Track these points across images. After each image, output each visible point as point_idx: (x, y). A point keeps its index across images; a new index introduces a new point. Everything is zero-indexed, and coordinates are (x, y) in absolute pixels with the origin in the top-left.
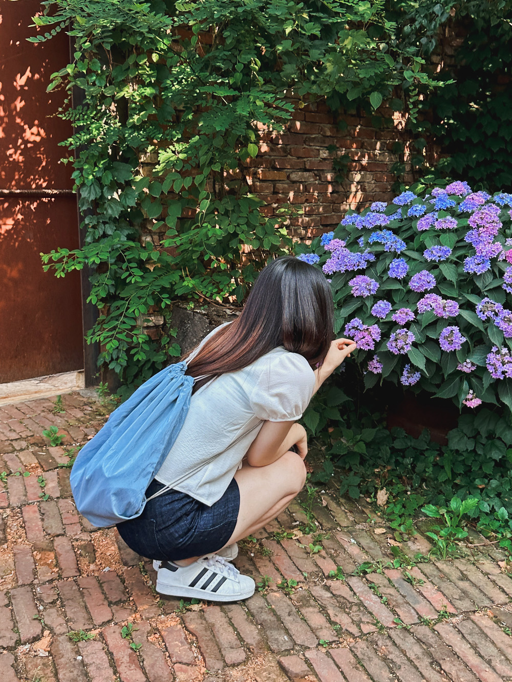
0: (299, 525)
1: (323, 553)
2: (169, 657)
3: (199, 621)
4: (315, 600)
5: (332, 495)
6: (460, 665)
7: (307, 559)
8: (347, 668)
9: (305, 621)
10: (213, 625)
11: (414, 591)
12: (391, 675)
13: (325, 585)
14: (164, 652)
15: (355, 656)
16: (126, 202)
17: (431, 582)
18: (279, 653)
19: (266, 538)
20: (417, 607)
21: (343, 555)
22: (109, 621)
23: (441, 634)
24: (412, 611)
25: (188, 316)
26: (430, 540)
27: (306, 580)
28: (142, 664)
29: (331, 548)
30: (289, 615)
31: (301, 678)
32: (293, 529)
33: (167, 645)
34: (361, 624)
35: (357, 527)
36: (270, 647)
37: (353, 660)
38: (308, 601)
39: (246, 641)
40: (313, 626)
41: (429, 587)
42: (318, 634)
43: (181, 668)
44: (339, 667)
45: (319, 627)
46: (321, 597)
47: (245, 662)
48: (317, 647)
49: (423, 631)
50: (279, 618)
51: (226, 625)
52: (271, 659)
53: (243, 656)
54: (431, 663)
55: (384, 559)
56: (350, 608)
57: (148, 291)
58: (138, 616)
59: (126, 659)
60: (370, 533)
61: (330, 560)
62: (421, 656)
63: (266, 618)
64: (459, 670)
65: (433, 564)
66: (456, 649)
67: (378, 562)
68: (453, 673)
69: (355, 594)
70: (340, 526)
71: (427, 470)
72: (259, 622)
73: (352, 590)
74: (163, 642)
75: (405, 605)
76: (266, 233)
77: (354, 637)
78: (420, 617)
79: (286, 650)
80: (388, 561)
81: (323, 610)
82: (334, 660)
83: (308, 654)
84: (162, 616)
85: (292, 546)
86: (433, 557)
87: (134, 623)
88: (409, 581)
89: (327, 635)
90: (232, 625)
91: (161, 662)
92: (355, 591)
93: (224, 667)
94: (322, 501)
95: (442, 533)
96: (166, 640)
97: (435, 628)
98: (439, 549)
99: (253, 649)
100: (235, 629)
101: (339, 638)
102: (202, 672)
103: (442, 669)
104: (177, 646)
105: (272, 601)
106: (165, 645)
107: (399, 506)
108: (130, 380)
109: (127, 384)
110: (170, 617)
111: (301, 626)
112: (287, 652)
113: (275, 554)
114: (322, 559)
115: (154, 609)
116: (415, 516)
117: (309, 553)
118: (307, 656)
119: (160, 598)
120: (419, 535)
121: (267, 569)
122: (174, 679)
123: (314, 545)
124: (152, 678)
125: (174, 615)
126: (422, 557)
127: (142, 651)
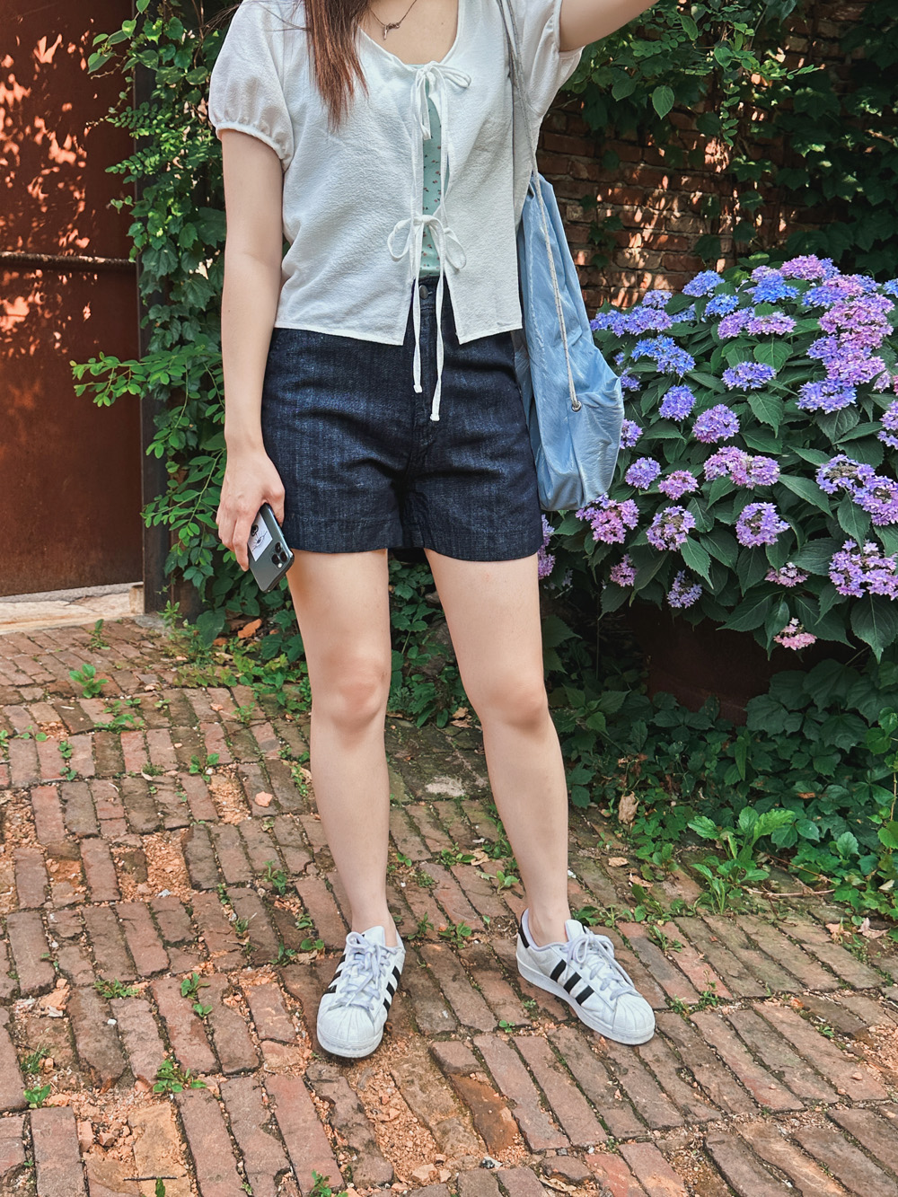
0: (484, 844)
2: (255, 1030)
3: (306, 978)
4: (499, 959)
6: (726, 1076)
7: (491, 896)
8: (538, 1065)
9: (479, 990)
11: (665, 959)
12: (610, 1083)
14: (247, 1023)
15: (556, 1050)
17: (694, 947)
18: (431, 1036)
19: (428, 860)
20: (666, 983)
22: (163, 972)
23: (700, 1027)
24: (658, 988)
26: (701, 881)
27: (487, 929)
28: (210, 1037)
30: (454, 980)
31: (464, 1075)
32: (473, 849)
33: (253, 1011)
35: (581, 853)
36: (418, 1026)
37: (550, 1055)
38: (487, 962)
40: (491, 999)
41: (690, 954)
42: (498, 1012)
43: (273, 1047)
44: (526, 1064)
45: (501, 1002)
46: (509, 956)
48: (494, 1031)
49: (671, 1021)
50: (437, 984)
52: (418, 1044)
54: (679, 1071)
55: (619, 906)
58: (210, 966)
59: (186, 1028)
60: (602, 865)
62: (663, 1058)
63: (414, 981)
64: (723, 1084)
65: (702, 920)
66: (724, 1054)
67: (609, 910)
68: (713, 1086)
71: (707, 765)
72: (405, 987)
74: (248, 1006)
75: (647, 979)
77: (557, 1023)
78: (668, 999)
79: (443, 1033)
80: (625, 910)
81: (510, 976)
82: (519, 1053)
83: (479, 1041)
84: (249, 968)
85: (470, 875)
86: (703, 910)
87: (202, 976)
88: (658, 942)
89: (511, 1015)
91: (241, 1036)
95: (722, 869)
96: (252, 1004)
97: (692, 1017)
98: (714, 896)
99: (391, 1028)
101: (532, 1021)
102: (305, 1056)
103: (694, 1080)
104: (270, 1014)
105: (428, 956)
106: (250, 1012)
107: (654, 823)
108: (219, 600)
109: (213, 609)
110: (262, 970)
111: (472, 998)
112: (446, 1035)
113: (440, 886)
114: (517, 899)
115: (237, 956)
116: (681, 843)
117: (496, 888)
118: (477, 1043)
119: (247, 940)
120: (683, 873)
121: (424, 908)
122: (261, 1063)
123: (506, 875)
124: (225, 1059)
125: (267, 968)
126: (684, 907)
127: (212, 1018)
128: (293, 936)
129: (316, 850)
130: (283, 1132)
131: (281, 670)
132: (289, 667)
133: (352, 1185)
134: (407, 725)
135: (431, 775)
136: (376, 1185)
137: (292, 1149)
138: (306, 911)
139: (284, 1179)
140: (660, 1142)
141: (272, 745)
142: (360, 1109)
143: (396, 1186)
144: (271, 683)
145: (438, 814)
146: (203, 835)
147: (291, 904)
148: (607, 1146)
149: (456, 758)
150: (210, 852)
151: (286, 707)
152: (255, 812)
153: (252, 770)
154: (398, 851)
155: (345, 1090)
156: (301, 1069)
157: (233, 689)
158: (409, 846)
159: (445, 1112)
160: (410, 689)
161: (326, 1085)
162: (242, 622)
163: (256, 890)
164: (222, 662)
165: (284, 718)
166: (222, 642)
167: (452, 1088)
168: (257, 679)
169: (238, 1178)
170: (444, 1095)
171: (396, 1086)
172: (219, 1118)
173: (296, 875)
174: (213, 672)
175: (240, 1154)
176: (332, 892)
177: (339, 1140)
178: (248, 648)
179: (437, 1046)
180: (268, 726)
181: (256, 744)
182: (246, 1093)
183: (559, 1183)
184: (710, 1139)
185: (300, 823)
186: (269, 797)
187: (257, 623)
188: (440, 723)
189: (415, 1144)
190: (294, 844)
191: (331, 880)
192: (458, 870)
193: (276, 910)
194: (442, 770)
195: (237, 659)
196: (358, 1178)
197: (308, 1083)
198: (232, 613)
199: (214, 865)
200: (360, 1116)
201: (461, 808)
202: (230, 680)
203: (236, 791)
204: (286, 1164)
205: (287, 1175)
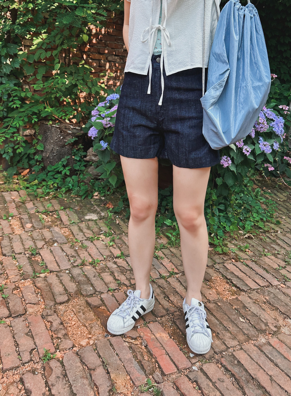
0: (104, 233)
1: (115, 246)
2: (24, 301)
3: (43, 282)
4: (109, 269)
5: (122, 218)
6: (179, 297)
7: (106, 249)
9: (103, 279)
10: (51, 284)
11: (159, 262)
13: (115, 261)
16: (14, 65)
17: (167, 258)
18: (87, 296)
19: (86, 240)
20: (159, 270)
21: (124, 247)
23: (170, 283)
24: (157, 272)
25: (48, 128)
26: (168, 237)
27: (105, 259)
28: (7, 305)
29: (119, 243)
30: (94, 277)
31: (98, 308)
32: (100, 235)
33: (24, 295)
34: (131, 280)
36: (82, 293)
38: (105, 270)
39: (69, 291)
40: (106, 282)
41: (166, 260)
42: (108, 285)
43: (30, 306)
44: (117, 301)
45: (110, 282)
46: (111, 267)
47: (67, 301)
48: (107, 292)
49: (162, 282)
50: (88, 279)
51: (58, 284)
52: (82, 299)
53: (66, 298)
54: (165, 297)
56: (126, 272)
57: (25, 114)
58: (8, 281)
61: (118, 249)
62: (160, 294)
63: (81, 279)
64: (178, 300)
65: (169, 249)
66: (177, 290)
68: (175, 301)
69: (129, 265)
70: (125, 233)
71: (168, 204)
72: (77, 281)
73: (128, 263)
75: (154, 269)
76: (93, 85)
77: (127, 287)
78: (160, 275)
79: (91, 294)
81: (112, 274)
82: (115, 298)
83: (103, 296)
84: (23, 280)
85: (99, 243)
86: (169, 246)
87: (5, 284)
88: (157, 258)
89: (113, 286)
90: (62, 283)
91: (19, 303)
92: (129, 263)
93: (55, 304)
94: (116, 221)
95: (174, 234)
96: (23, 292)
97: (168, 280)
98: (172, 241)
99: (72, 295)
100: (63, 285)
101: (119, 287)
102: (42, 307)
103: (169, 300)
104: (29, 295)
105: (85, 270)
106: (22, 295)
108: (15, 164)
109: (13, 166)
110: (27, 280)
111: (100, 282)
112: (91, 295)
113: (89, 248)
114: (114, 249)
115: (18, 277)
116: (162, 227)
117: (107, 246)
118: (102, 297)
119: (22, 271)
120: (163, 236)
121: (84, 255)
122: (26, 312)
123: (110, 242)
124: (12, 312)
125: (29, 280)
126: (164, 246)
127: (9, 298)
128: (38, 268)
129: (47, 240)
130: (33, 335)
131: (36, 185)
132: (39, 184)
133: (59, 350)
134: (78, 199)
135: (86, 214)
136: (67, 349)
137: (37, 341)
138: (43, 260)
139: (34, 352)
140: (160, 321)
141: (32, 208)
142: (62, 323)
143: (74, 349)
144: (32, 189)
145: (89, 225)
146: (7, 239)
147: (38, 258)
148: (144, 325)
149: (95, 208)
150: (9, 244)
151: (37, 196)
152: (26, 230)
153: (25, 217)
154: (75, 238)
155: (56, 317)
156: (41, 312)
157: (20, 192)
158: (79, 236)
159: (92, 320)
160: (80, 187)
161: (49, 317)
162: (23, 170)
163: (25, 255)
164: (16, 183)
165: (37, 200)
166: (16, 177)
167: (94, 312)
168: (27, 188)
169: (16, 354)
170: (91, 315)
171: (74, 314)
172: (10, 333)
173: (40, 249)
174: (13, 186)
175: (17, 345)
176: (52, 253)
177: (54, 336)
178: (25, 178)
179: (88, 299)
180: (31, 203)
181: (27, 209)
182: (20, 323)
183: (129, 340)
184: (175, 318)
185: (42, 232)
186: (31, 225)
187: (28, 170)
188: (89, 198)
189: (81, 333)
190: (39, 239)
191: (52, 249)
192: (95, 242)
193: (33, 261)
194: (90, 212)
195: (21, 182)
196: (61, 348)
197: (43, 317)
198: (19, 167)
199: (11, 248)
200: (62, 326)
201: (96, 223)
202: (18, 189)
203: (19, 224)
204: (34, 346)
205: (35, 350)
